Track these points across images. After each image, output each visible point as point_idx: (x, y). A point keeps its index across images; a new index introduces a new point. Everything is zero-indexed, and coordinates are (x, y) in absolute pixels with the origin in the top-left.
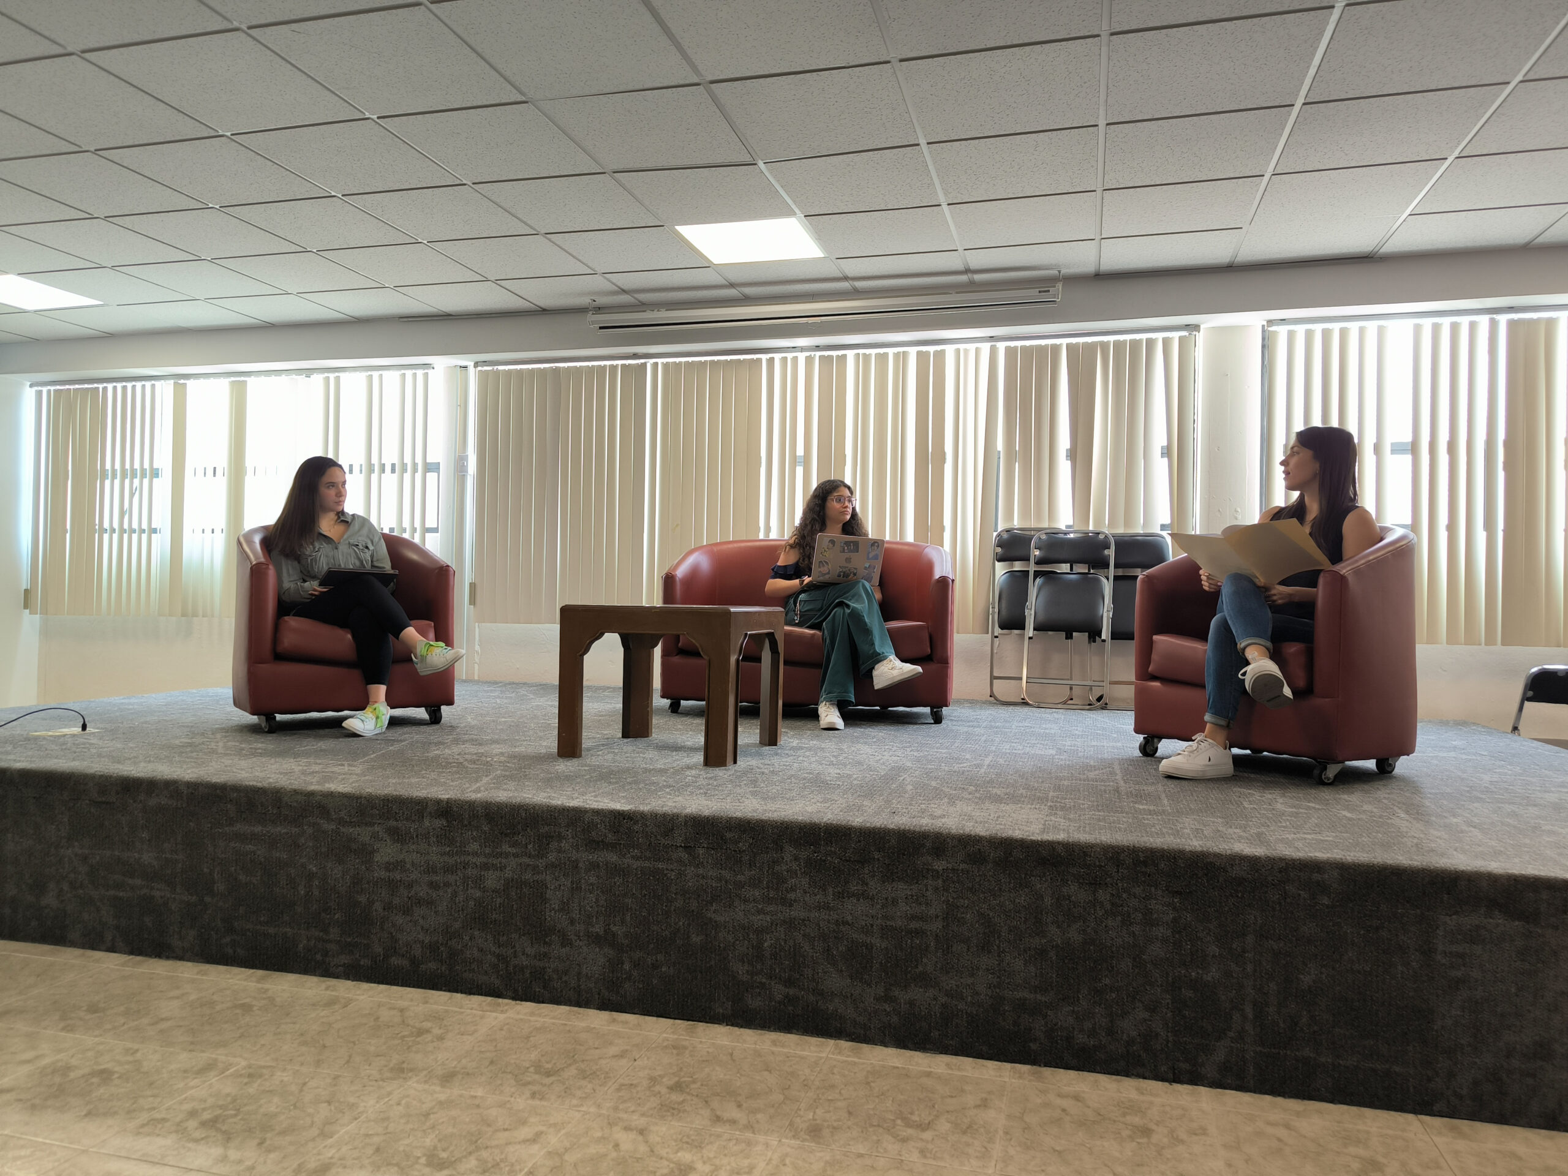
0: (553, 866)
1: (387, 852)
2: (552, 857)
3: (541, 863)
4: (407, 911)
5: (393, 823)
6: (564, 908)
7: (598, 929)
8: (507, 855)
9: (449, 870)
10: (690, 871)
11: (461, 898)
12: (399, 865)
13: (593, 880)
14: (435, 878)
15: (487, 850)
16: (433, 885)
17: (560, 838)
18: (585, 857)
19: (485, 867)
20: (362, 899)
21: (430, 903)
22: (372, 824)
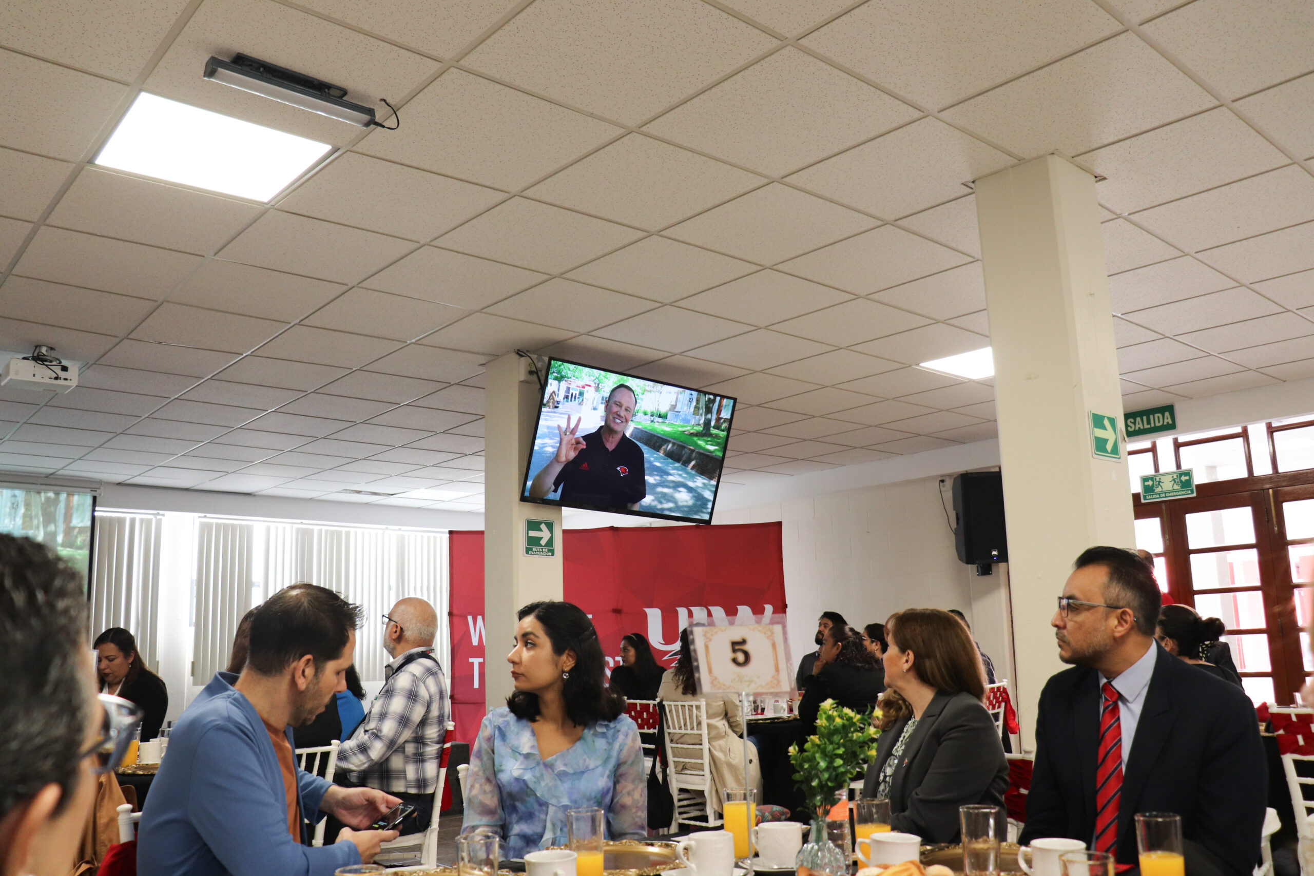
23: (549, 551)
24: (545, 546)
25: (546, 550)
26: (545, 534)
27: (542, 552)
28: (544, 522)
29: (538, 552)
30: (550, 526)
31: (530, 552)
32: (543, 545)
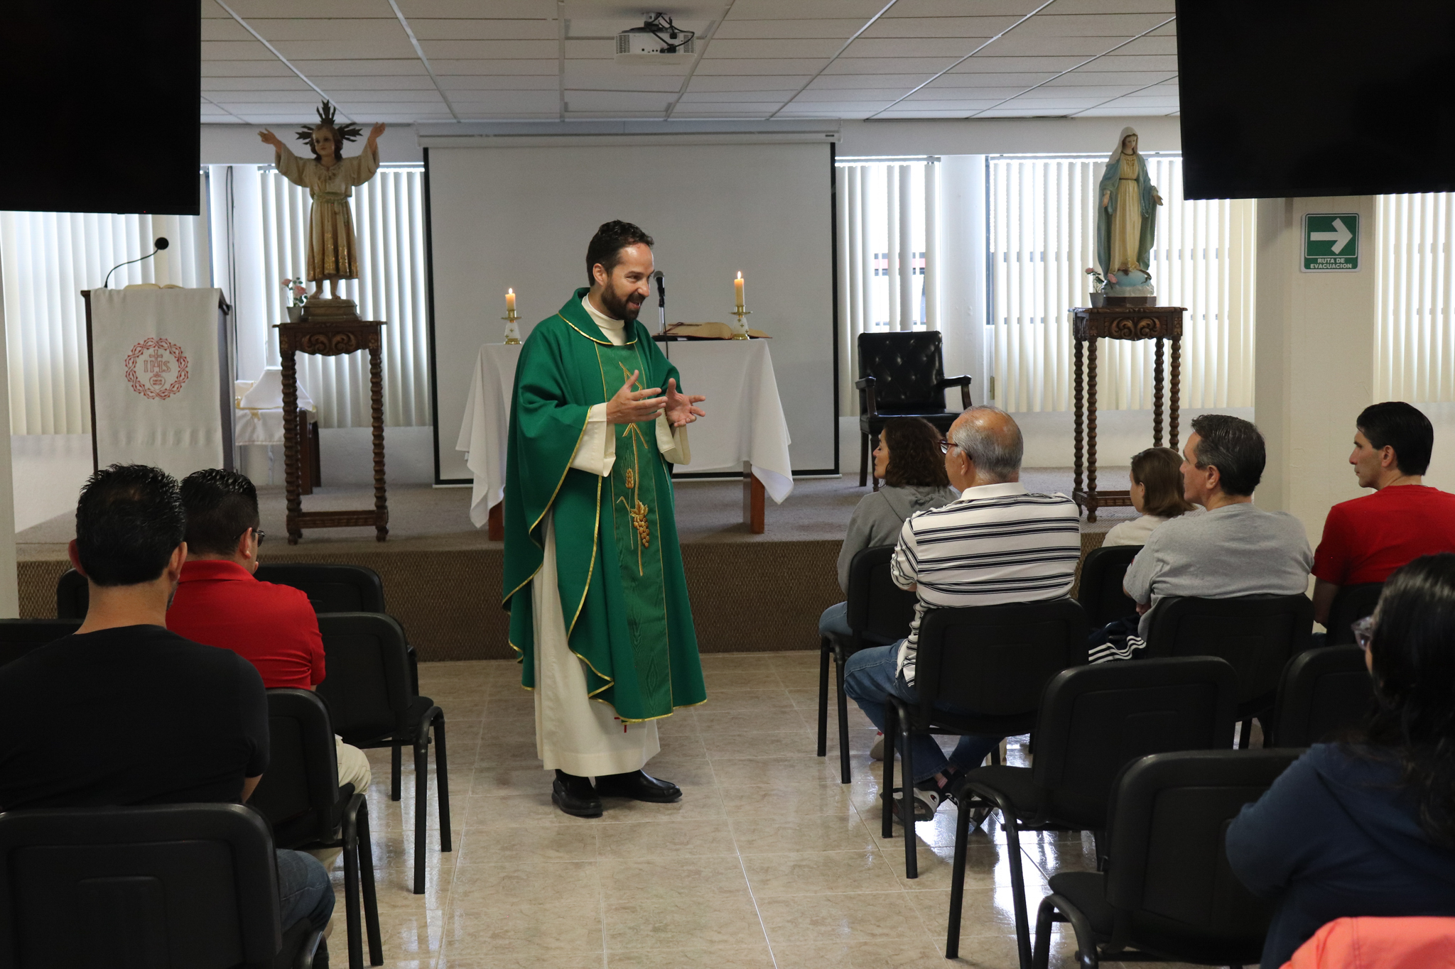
24: (1343, 252)
25: (1342, 261)
26: (1341, 237)
27: (1336, 263)
28: (1340, 217)
29: (1327, 263)
30: (1351, 222)
31: (1312, 266)
32: (1337, 252)
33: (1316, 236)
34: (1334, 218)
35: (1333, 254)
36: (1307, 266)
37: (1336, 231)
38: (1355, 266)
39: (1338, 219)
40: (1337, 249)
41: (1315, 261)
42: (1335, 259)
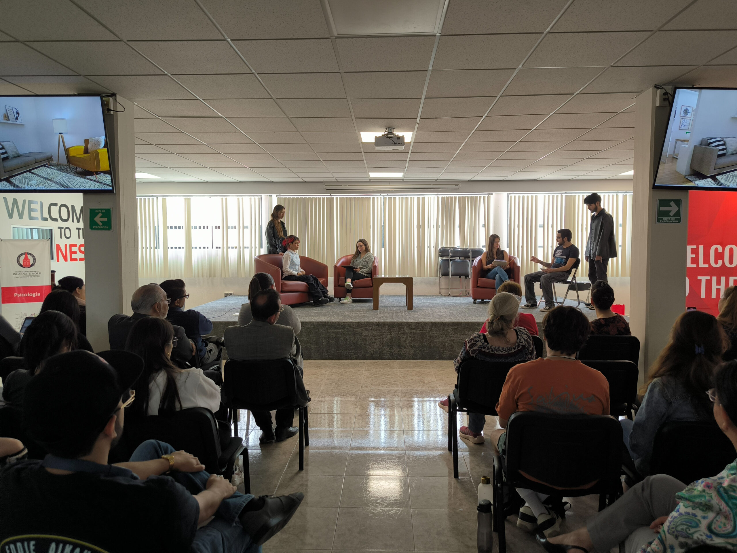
0: (402, 333)
1: (365, 333)
2: (402, 332)
3: (399, 333)
4: (369, 345)
5: (366, 327)
6: (405, 341)
7: (412, 345)
8: (392, 332)
9: (379, 336)
10: (431, 332)
11: (382, 341)
12: (368, 336)
13: (411, 336)
14: (376, 338)
15: (388, 331)
16: (375, 339)
17: (403, 328)
18: (409, 331)
19: (387, 335)
20: (359, 343)
21: (375, 343)
22: (361, 328)
23: (676, 219)
24: (673, 216)
25: (674, 219)
26: (674, 209)
27: (671, 220)
28: (673, 201)
29: (667, 220)
30: (678, 203)
31: (660, 221)
32: (672, 215)
33: (662, 209)
34: (671, 201)
35: (670, 216)
36: (658, 221)
37: (671, 206)
38: (679, 221)
39: (672, 202)
40: (672, 214)
41: (662, 219)
42: (671, 218)
